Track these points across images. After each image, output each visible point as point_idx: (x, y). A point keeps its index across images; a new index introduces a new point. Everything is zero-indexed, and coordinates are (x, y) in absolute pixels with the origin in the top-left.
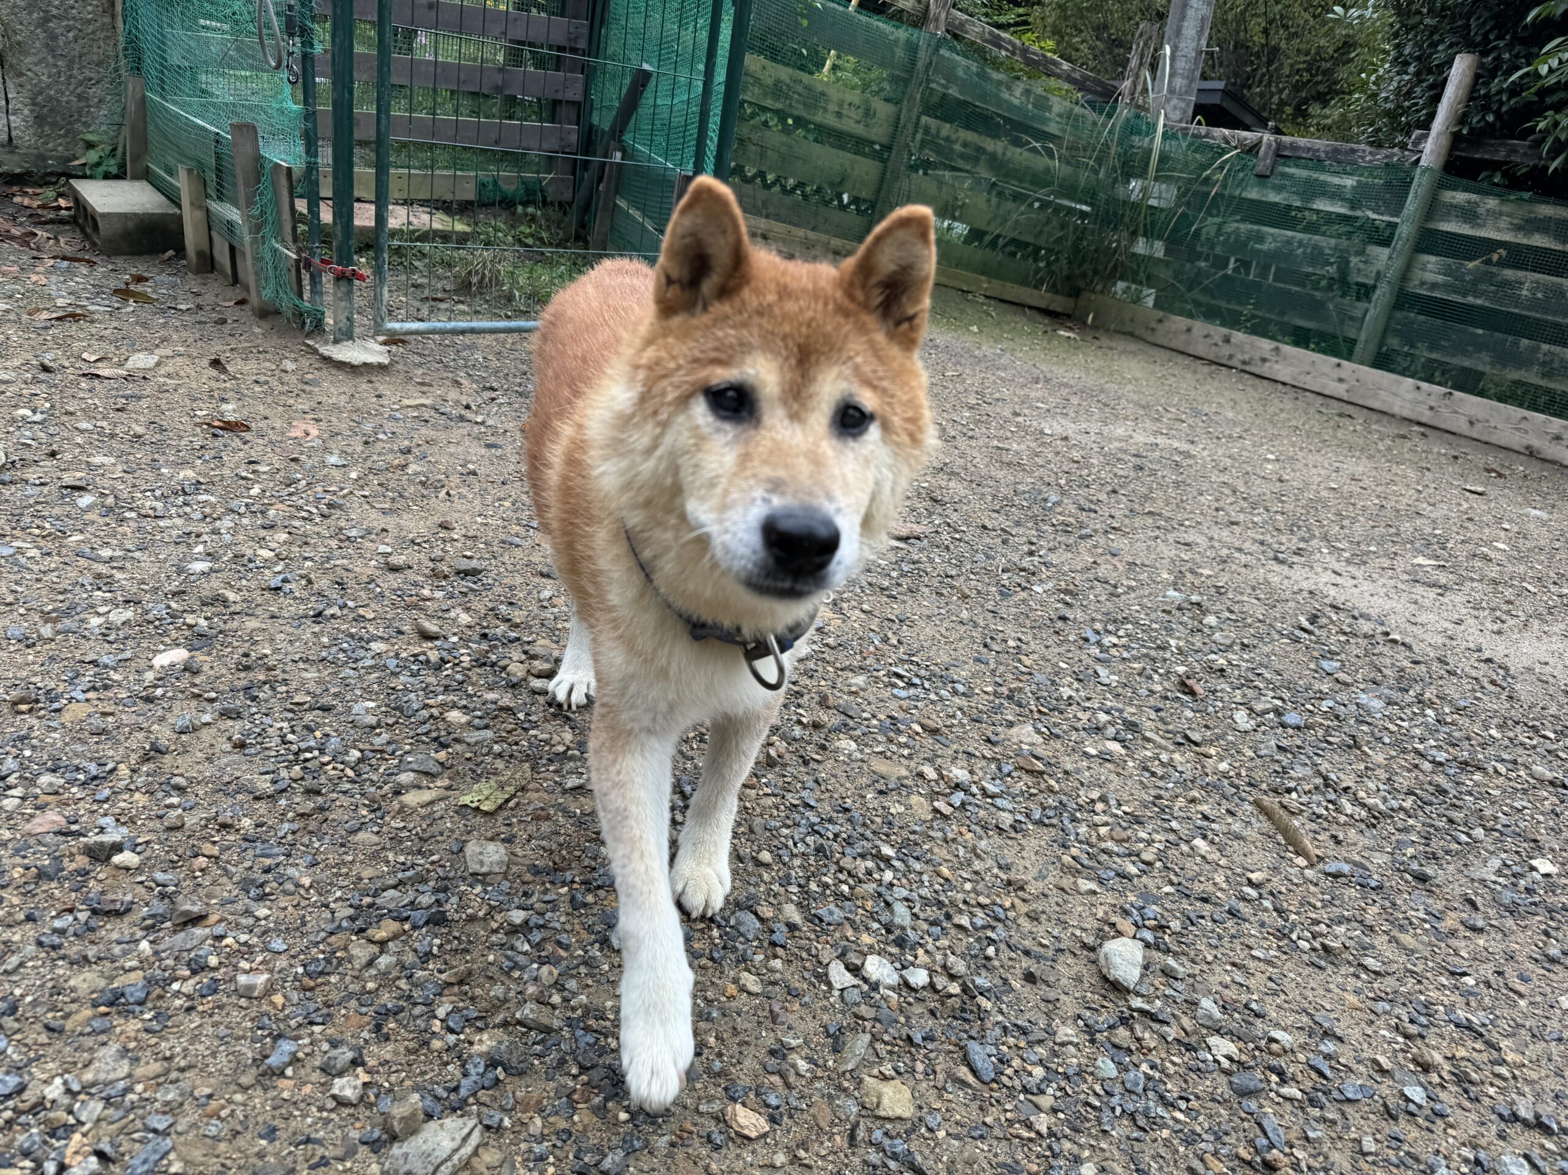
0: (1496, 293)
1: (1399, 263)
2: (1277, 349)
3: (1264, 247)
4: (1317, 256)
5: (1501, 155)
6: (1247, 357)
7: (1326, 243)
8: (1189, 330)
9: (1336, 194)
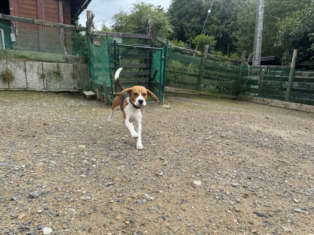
0: (307, 87)
1: (290, 84)
2: (272, 101)
3: (268, 84)
4: (277, 84)
5: (304, 64)
6: (267, 103)
7: (278, 82)
8: (257, 99)
9: (278, 74)
